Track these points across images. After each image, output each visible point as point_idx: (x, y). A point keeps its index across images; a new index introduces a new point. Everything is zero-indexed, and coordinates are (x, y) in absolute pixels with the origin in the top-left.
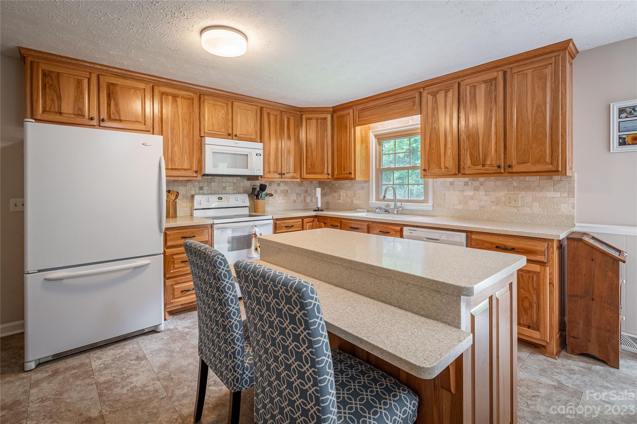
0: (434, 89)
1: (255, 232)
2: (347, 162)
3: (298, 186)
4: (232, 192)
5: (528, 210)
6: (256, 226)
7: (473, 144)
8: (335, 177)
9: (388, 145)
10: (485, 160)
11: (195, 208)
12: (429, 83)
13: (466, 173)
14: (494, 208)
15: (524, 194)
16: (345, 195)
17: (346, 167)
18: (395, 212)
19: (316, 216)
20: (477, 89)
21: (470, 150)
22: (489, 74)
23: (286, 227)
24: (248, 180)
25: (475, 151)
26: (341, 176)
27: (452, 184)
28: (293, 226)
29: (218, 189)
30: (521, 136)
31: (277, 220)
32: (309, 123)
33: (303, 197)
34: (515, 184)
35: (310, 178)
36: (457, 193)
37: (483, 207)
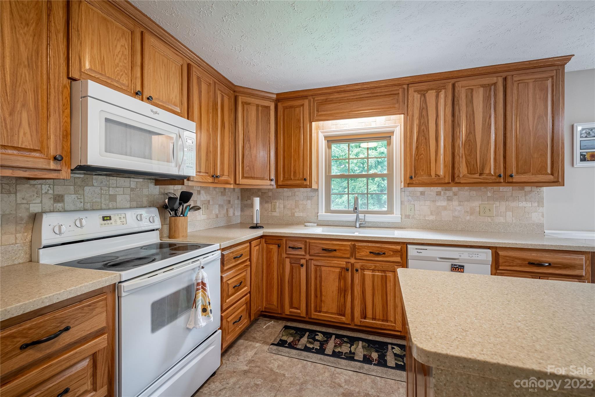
0: (423, 86)
1: (202, 279)
2: (299, 165)
3: (220, 194)
4: (128, 206)
5: (502, 220)
6: (203, 268)
7: (470, 151)
8: (280, 183)
9: (338, 149)
10: (483, 168)
11: (44, 243)
12: (417, 80)
13: (462, 181)
14: (468, 218)
15: (497, 203)
16: (282, 206)
17: (297, 171)
18: (358, 225)
19: (261, 237)
20: (474, 93)
21: (466, 157)
22: (488, 79)
23: (234, 258)
24: (156, 185)
25: (472, 158)
26: (289, 182)
27: (422, 193)
28: (242, 255)
29: (99, 200)
30: (522, 145)
31: (223, 250)
32: (247, 110)
33: (225, 210)
34: (489, 194)
35: (248, 184)
36: (428, 203)
37: (457, 217)
